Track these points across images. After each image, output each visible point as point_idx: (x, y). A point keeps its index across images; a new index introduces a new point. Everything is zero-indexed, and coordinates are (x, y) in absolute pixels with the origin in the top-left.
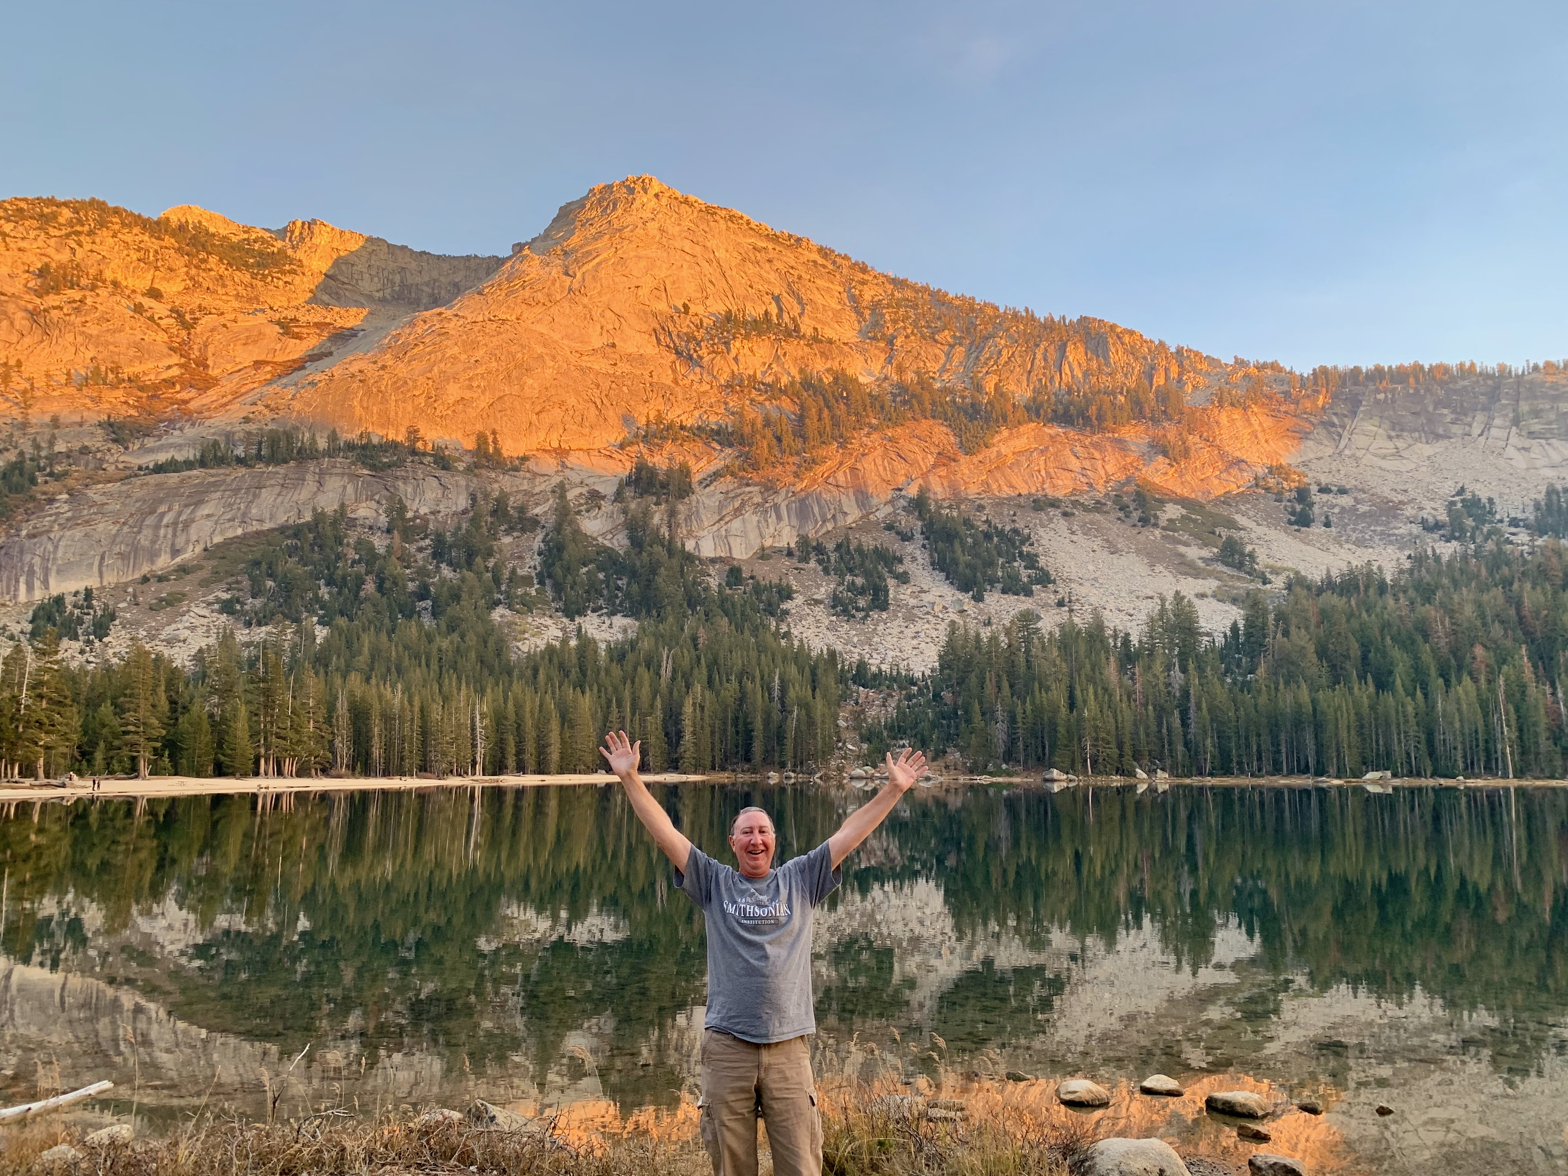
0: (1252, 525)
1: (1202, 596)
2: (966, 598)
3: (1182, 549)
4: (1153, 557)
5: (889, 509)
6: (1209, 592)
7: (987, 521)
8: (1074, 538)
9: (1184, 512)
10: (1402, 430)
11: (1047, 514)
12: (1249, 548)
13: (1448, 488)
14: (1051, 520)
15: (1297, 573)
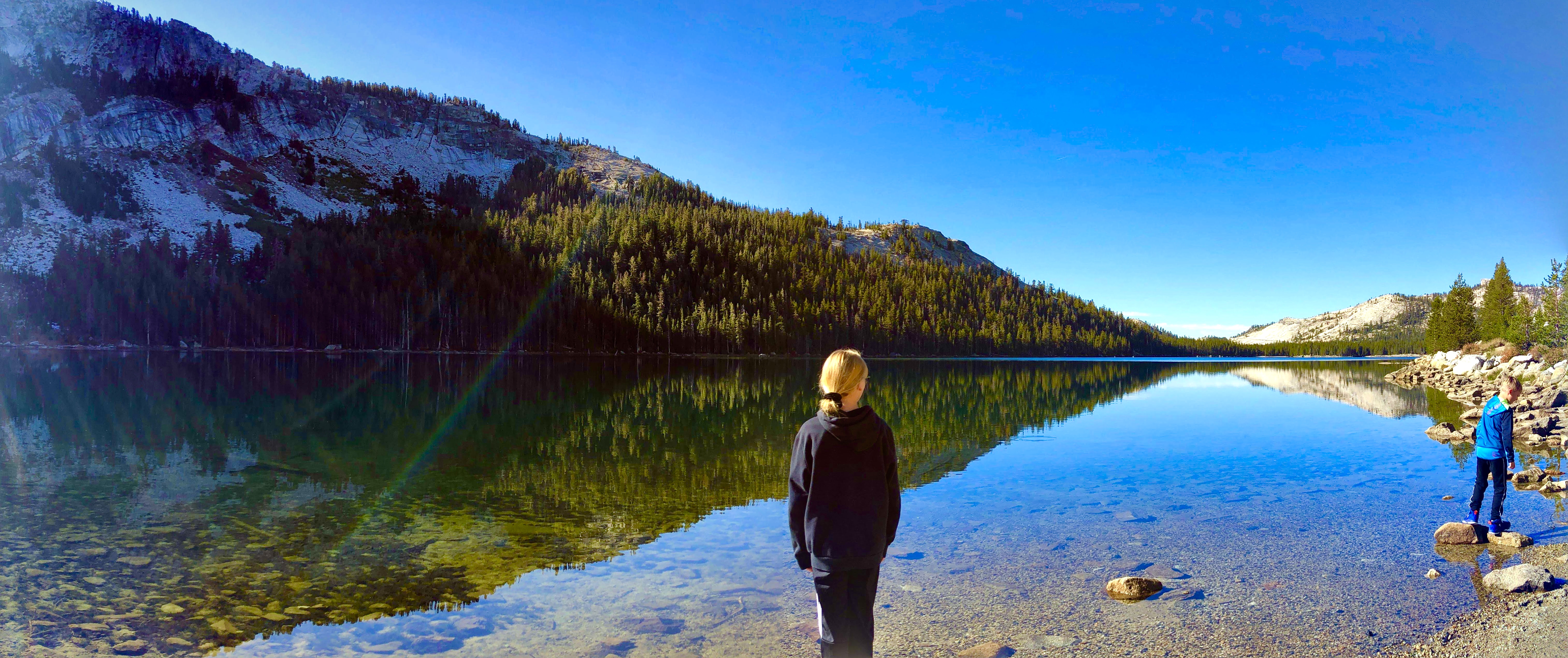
0: (276, 180)
1: (238, 226)
2: (79, 220)
3: (229, 193)
4: (209, 197)
5: (26, 153)
6: (244, 223)
7: (98, 166)
8: (157, 180)
9: (232, 167)
10: (373, 128)
11: (140, 162)
12: (272, 195)
13: (395, 168)
14: (142, 167)
15: (300, 214)
